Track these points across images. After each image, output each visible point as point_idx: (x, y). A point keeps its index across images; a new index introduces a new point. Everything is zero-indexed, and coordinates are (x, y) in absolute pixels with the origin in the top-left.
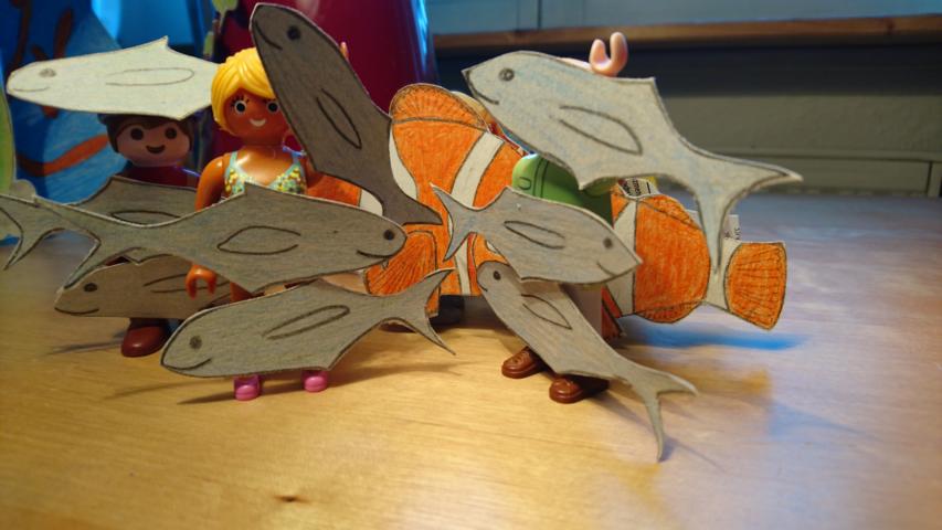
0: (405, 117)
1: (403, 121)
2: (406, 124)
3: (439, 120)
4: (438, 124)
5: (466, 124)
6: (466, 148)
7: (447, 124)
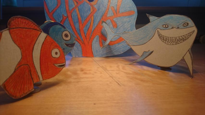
0: (14, 27)
1: (13, 28)
2: (15, 29)
3: (27, 28)
4: (27, 29)
5: (36, 30)
6: (36, 37)
7: (29, 29)
